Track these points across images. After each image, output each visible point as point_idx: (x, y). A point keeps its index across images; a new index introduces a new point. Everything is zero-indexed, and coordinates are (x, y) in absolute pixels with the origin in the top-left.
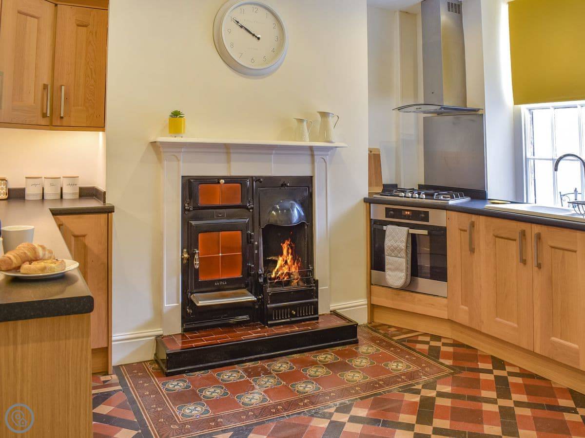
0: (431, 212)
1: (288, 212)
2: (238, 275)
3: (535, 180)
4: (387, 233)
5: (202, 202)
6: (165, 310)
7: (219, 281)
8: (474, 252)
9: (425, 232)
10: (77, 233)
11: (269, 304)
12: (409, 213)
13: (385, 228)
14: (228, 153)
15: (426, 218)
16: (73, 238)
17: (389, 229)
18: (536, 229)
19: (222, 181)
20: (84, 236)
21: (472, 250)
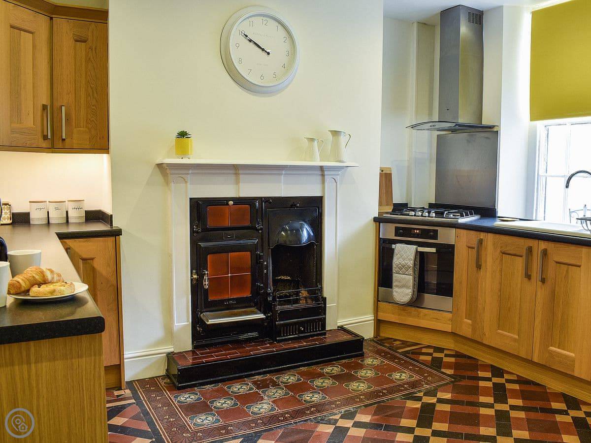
0: (440, 230)
1: (297, 233)
2: (247, 294)
3: (545, 197)
4: (396, 251)
5: (210, 224)
6: (175, 329)
7: (229, 300)
8: (480, 269)
9: (433, 250)
10: (84, 256)
11: (277, 321)
12: (418, 231)
13: (393, 246)
14: (236, 174)
15: (435, 235)
16: (81, 261)
17: (398, 247)
18: (543, 245)
19: (231, 203)
20: (92, 259)
21: (479, 267)
